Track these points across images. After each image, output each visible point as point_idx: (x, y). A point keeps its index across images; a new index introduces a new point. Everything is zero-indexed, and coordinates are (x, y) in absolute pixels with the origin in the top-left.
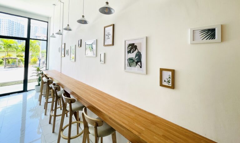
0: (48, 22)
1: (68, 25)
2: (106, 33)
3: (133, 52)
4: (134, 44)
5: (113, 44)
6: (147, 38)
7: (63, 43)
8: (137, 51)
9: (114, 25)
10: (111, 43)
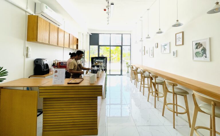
0: (130, 34)
1: (148, 35)
2: (177, 38)
3: (199, 48)
4: (200, 43)
5: (183, 44)
6: (210, 39)
7: (143, 46)
8: (202, 47)
9: (183, 32)
10: (181, 43)
